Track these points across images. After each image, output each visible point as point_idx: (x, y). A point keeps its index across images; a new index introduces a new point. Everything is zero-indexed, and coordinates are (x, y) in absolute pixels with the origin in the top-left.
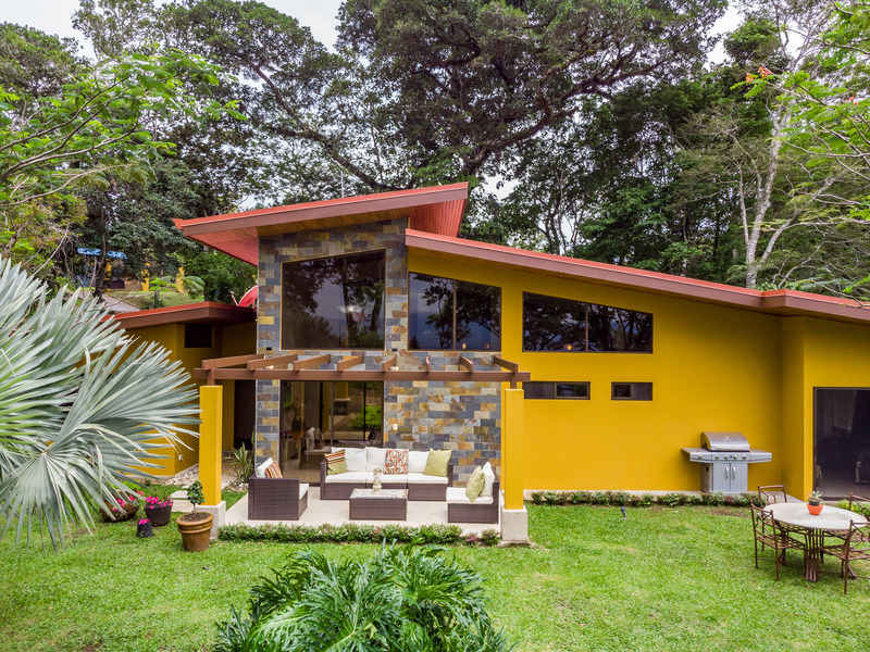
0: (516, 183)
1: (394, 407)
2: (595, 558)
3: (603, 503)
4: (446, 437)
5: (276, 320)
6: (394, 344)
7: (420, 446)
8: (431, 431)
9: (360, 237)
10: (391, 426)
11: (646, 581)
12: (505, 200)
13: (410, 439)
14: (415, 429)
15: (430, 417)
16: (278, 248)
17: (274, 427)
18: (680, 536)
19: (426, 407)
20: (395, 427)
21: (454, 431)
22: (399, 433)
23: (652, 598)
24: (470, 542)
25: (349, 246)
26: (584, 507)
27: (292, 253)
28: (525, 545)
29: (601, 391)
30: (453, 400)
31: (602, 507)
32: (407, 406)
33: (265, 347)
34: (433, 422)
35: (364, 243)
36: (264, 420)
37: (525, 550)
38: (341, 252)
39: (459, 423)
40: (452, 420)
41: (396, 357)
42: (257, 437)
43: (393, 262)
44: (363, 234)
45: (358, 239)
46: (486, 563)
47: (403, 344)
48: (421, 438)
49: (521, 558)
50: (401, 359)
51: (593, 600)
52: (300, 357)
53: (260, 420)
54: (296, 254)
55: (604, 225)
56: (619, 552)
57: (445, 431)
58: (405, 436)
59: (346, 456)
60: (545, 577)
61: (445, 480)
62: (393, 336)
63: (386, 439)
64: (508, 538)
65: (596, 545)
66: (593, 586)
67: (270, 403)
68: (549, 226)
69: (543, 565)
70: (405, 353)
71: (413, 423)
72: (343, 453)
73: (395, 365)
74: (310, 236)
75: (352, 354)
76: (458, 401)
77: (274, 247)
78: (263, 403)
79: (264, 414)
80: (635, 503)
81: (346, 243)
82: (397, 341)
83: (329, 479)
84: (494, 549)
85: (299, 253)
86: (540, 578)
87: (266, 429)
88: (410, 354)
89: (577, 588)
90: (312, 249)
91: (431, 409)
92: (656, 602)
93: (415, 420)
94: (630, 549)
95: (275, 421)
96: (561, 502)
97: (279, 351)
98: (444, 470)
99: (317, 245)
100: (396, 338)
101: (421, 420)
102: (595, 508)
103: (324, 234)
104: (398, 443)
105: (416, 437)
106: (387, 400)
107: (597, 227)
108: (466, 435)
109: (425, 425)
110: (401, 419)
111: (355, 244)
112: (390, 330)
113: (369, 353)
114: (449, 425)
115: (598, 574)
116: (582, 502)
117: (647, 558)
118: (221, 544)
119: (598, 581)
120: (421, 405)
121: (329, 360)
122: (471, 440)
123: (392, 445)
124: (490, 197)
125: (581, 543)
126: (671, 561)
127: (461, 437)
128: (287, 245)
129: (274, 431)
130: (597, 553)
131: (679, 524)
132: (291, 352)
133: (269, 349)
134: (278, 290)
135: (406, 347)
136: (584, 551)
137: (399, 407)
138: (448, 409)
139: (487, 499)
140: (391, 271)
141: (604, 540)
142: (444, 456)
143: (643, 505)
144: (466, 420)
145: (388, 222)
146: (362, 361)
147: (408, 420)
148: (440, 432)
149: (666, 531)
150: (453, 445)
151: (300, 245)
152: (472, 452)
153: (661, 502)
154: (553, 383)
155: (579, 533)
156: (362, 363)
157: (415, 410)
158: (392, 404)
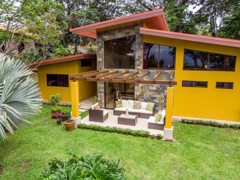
0: (201, 6)
1: (138, 88)
2: (196, 149)
3: (207, 125)
4: (155, 98)
5: (102, 59)
6: (138, 67)
7: (146, 101)
8: (150, 96)
9: (127, 31)
10: (137, 93)
11: (213, 163)
12: (196, 13)
13: (143, 98)
14: (144, 95)
15: (149, 91)
16: (102, 36)
17: (103, 92)
18: (235, 144)
19: (148, 88)
20: (138, 94)
21: (158, 96)
22: (139, 96)
23: (213, 173)
24: (153, 137)
25: (124, 34)
26: (200, 126)
27: (107, 37)
28: (171, 141)
29: (212, 85)
30: (157, 86)
31: (207, 127)
32: (142, 87)
33: (99, 68)
34: (151, 93)
35: (129, 33)
36: (100, 90)
37: (171, 143)
38: (121, 36)
39: (159, 94)
40: (157, 93)
41: (138, 72)
42: (99, 94)
43: (138, 39)
44: (128, 30)
45: (127, 32)
46: (155, 147)
47: (141, 67)
48: (146, 98)
49: (168, 146)
50: (140, 72)
51: (188, 169)
52: (109, 71)
53: (99, 90)
54: (108, 38)
55: (231, 19)
56: (206, 148)
57: (154, 96)
58: (141, 97)
59: (122, 102)
60: (174, 156)
61: (152, 113)
62: (138, 65)
63: (135, 98)
64: (165, 138)
65: (198, 144)
66: (191, 163)
67: (102, 85)
68: (212, 21)
69: (175, 150)
70: (142, 70)
71: (144, 93)
72: (121, 101)
73: (138, 74)
74: (112, 32)
75: (125, 70)
76: (159, 86)
77: (101, 36)
78: (99, 84)
79: (100, 88)
80: (220, 126)
81: (123, 33)
82: (139, 66)
83: (116, 109)
84: (160, 141)
85: (109, 37)
86: (172, 156)
87: (101, 92)
88: (143, 71)
89: (183, 163)
90: (112, 36)
91: (150, 89)
92: (214, 175)
93: (145, 92)
94: (212, 147)
95: (103, 90)
96: (192, 123)
97: (104, 69)
98: (152, 109)
99: (114, 34)
100: (139, 65)
101: (146, 92)
102: (204, 127)
103: (116, 31)
104: (139, 99)
105: (145, 97)
106: (136, 85)
107: (228, 20)
108: (162, 98)
109: (148, 94)
110: (140, 92)
111: (126, 33)
112: (137, 63)
113: (130, 70)
114: (156, 94)
115: (194, 157)
116: (200, 124)
117: (217, 152)
118: (77, 129)
119: (193, 160)
120: (146, 87)
121: (118, 72)
122: (163, 99)
123: (137, 100)
124: (190, 12)
125: (193, 142)
126: (227, 155)
127: (159, 98)
128: (105, 35)
129: (103, 93)
130: (198, 147)
131: (235, 138)
132: (107, 70)
133: (101, 68)
134: (103, 50)
135: (142, 68)
136: (193, 145)
137: (140, 88)
138: (156, 89)
139: (161, 122)
140: (137, 42)
141: (202, 141)
142: (152, 105)
143: (223, 127)
144: (162, 93)
145: (137, 25)
146: (128, 72)
147: (142, 92)
148: (153, 96)
149: (229, 141)
150: (157, 101)
151: (108, 35)
152: (163, 103)
153: (231, 127)
154: (194, 81)
155: (194, 137)
156: (128, 73)
157: (145, 89)
158: (137, 87)
